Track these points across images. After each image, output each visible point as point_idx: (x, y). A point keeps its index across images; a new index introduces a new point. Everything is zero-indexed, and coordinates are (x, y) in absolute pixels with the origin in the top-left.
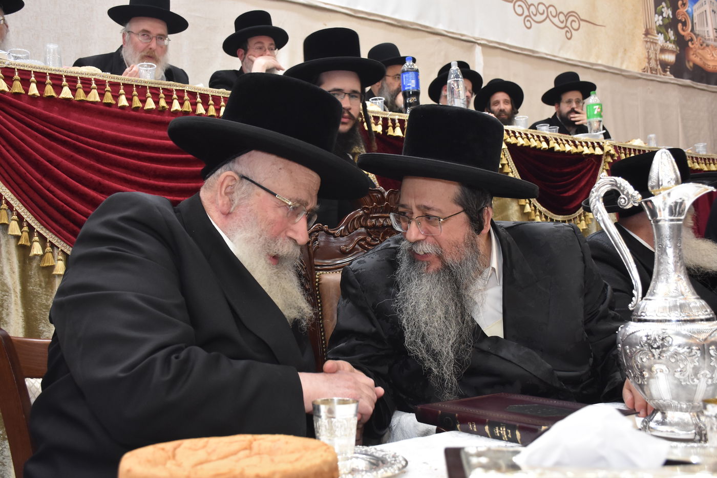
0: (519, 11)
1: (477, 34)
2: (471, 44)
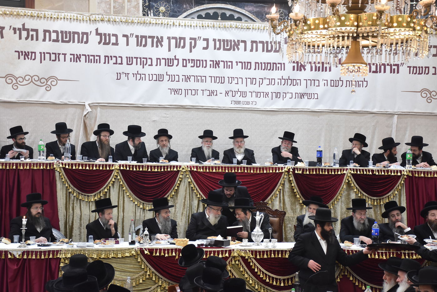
0: (424, 95)
1: (396, 110)
2: (392, 115)
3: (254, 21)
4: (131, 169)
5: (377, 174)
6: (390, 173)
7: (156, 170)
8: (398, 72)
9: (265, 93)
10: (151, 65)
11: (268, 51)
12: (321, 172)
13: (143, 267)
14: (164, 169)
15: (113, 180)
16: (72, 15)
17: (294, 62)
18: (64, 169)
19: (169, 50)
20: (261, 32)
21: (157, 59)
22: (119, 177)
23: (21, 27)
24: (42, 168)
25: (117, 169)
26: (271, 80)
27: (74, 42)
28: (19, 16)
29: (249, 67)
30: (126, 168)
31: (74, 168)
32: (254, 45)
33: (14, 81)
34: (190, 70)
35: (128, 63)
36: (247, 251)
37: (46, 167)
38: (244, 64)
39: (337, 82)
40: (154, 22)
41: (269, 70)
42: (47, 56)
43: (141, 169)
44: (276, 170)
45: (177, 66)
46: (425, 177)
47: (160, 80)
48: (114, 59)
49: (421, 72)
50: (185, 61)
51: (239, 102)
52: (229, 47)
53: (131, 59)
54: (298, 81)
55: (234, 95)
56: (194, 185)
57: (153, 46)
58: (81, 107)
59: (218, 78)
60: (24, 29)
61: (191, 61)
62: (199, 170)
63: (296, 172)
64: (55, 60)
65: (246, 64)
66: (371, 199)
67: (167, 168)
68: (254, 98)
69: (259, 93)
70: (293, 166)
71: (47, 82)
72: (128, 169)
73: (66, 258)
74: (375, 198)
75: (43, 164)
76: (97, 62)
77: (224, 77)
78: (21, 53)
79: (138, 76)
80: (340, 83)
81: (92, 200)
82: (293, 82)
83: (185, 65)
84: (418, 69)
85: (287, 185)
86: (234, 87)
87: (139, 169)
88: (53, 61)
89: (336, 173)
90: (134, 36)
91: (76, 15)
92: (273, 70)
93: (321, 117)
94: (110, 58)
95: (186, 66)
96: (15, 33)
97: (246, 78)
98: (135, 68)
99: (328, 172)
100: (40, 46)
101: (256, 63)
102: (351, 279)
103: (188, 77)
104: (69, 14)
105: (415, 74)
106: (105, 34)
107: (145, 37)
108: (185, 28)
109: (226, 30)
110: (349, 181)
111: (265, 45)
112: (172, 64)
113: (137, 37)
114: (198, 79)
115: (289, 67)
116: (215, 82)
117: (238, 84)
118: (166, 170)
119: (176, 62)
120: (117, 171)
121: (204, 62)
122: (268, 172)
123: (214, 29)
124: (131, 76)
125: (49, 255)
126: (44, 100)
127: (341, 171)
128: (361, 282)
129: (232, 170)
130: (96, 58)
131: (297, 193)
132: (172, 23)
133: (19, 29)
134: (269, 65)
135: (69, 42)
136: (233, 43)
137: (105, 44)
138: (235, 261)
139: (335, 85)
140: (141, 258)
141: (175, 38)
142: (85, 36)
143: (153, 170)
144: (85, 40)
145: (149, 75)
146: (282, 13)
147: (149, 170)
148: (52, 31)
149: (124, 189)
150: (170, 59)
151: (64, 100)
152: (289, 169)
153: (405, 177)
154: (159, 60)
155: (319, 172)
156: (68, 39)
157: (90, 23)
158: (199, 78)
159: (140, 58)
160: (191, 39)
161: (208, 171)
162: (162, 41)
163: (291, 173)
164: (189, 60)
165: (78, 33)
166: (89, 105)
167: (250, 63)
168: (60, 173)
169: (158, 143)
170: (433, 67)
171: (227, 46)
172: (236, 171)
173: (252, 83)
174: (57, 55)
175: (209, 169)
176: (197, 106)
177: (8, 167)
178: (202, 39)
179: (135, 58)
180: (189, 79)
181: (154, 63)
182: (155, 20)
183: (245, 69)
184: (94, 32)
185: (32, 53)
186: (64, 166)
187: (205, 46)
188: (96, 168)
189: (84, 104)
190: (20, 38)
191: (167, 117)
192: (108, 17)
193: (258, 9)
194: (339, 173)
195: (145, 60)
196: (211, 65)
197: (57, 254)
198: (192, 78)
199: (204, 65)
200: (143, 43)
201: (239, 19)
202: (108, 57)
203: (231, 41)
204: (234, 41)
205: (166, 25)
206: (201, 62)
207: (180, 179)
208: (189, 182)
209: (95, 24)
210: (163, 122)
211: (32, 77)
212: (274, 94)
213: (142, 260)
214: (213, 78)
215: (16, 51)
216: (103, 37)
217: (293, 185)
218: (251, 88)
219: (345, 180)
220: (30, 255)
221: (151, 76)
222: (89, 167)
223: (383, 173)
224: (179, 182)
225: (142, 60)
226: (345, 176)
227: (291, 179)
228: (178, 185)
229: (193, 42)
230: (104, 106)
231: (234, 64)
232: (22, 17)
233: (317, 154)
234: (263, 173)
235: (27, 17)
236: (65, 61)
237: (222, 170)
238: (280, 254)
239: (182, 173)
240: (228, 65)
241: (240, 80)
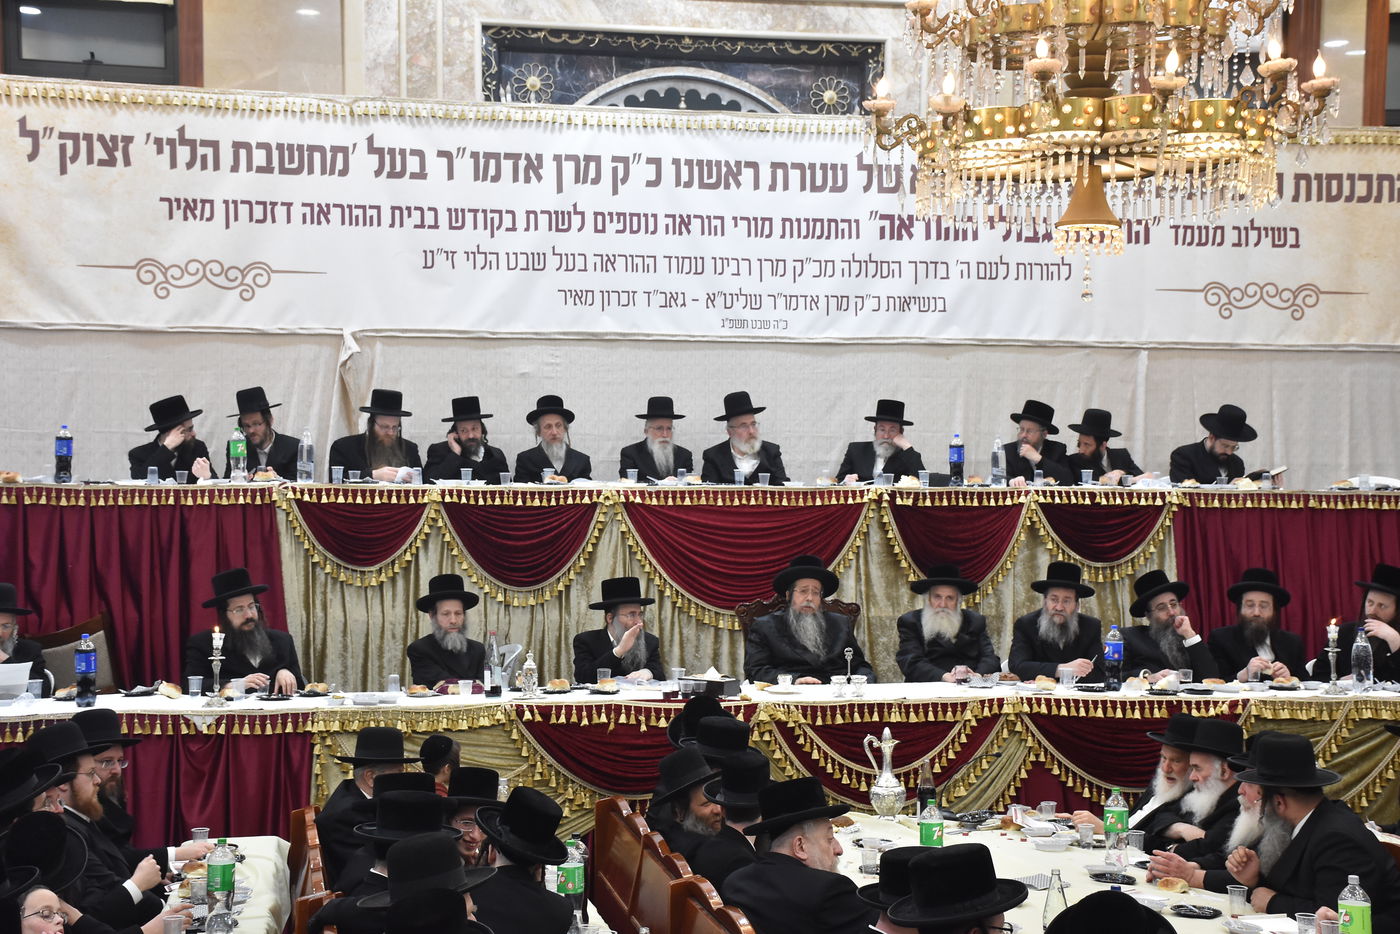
0: (1213, 299)
1: (1144, 337)
2: (1134, 350)
3: (773, 111)
4: (472, 502)
5: (1104, 502)
6: (1135, 501)
7: (537, 503)
8: (1147, 241)
9: (809, 299)
10: (513, 229)
11: (814, 188)
12: (961, 500)
13: (524, 754)
14: (557, 500)
15: (427, 530)
16: (306, 101)
17: (883, 217)
18: (299, 502)
19: (560, 189)
20: (795, 139)
21: (528, 213)
22: (440, 524)
23: (175, 135)
24: (241, 501)
25: (435, 502)
26: (823, 264)
27: (311, 171)
28: (168, 108)
29: (767, 232)
30: (459, 497)
31: (324, 500)
32: (780, 172)
33: (160, 278)
34: (613, 242)
35: (454, 224)
36: (792, 708)
37: (254, 498)
38: (753, 223)
39: (994, 266)
40: (519, 116)
41: (819, 237)
42: (243, 209)
43: (498, 502)
44: (846, 499)
45: (580, 230)
46: (1222, 509)
47: (536, 267)
48: (416, 214)
49: (1204, 240)
50: (600, 218)
51: (742, 323)
52: (713, 180)
53: (460, 214)
54: (895, 267)
55: (728, 305)
56: (635, 539)
57: (516, 179)
58: (334, 340)
59: (687, 261)
60: (184, 141)
61: (615, 218)
62: (648, 502)
63: (899, 501)
64: (263, 221)
65: (760, 223)
66: (1089, 567)
67: (566, 498)
68: (781, 312)
69: (794, 299)
70: (890, 487)
71: (244, 277)
72: (464, 500)
73: (327, 731)
74: (1099, 565)
75: (245, 491)
76: (371, 224)
77: (702, 258)
78: (175, 204)
79: (480, 259)
80: (1002, 269)
81: (374, 583)
82: (881, 268)
83: (600, 227)
84: (1196, 232)
85: (875, 537)
86: (728, 283)
87: (493, 501)
88: (258, 221)
89: (1000, 503)
90: (468, 153)
91: (315, 102)
92: (828, 237)
93: (954, 359)
94: (405, 213)
95: (603, 231)
96: (160, 151)
97: (760, 260)
98: (471, 237)
99: (980, 501)
100: (224, 185)
101: (784, 220)
102: (1056, 771)
103: (609, 259)
104: (298, 101)
105: (1190, 244)
106: (392, 151)
107: (496, 156)
108: (600, 131)
109: (705, 135)
110: (1033, 523)
111: (808, 172)
112: (566, 227)
113: (475, 155)
114: (634, 263)
115: (870, 228)
116: (680, 270)
117: (738, 274)
118: (562, 502)
119: (576, 220)
120: (435, 507)
121: (651, 220)
122: (826, 503)
123: (675, 133)
124: (460, 258)
125: (284, 725)
126: (239, 323)
127: (1012, 497)
128: (1081, 778)
129: (732, 501)
130: (370, 212)
131: (900, 557)
132: (564, 120)
133: (171, 142)
134: (818, 224)
135: (298, 171)
136: (724, 170)
137: (391, 175)
138: (762, 734)
139: (988, 276)
140: (519, 731)
141: (575, 158)
142: (340, 156)
143: (529, 503)
144: (339, 165)
145: (508, 254)
146: (844, 90)
147: (520, 503)
148: (254, 145)
149: (455, 552)
150: (563, 213)
151: (288, 324)
152: (882, 494)
153: (1175, 509)
154: (532, 216)
155: (957, 502)
156: (295, 165)
157: (353, 123)
158: (638, 261)
159: (484, 211)
160: (615, 159)
161: (670, 502)
162: (540, 166)
163: (885, 504)
164: (611, 214)
165: (321, 149)
166: (354, 335)
167: (770, 220)
168: (288, 514)
169: (538, 433)
170: (1234, 228)
171: (710, 176)
172: (744, 502)
173: (774, 273)
174: (269, 207)
175: (674, 499)
176: (634, 334)
177: (155, 499)
178: (643, 159)
179: (470, 211)
180: (612, 264)
181: (521, 223)
182: (521, 111)
183: (756, 235)
184: (363, 146)
185: (204, 202)
186: (299, 496)
187: (653, 178)
188: (381, 499)
189: (339, 332)
190: (173, 165)
191: (557, 365)
192: (398, 105)
193: (781, 81)
194: (1009, 502)
195: (496, 216)
196: (667, 226)
197: (305, 723)
198: (620, 262)
199: (651, 228)
200: (492, 171)
201: (734, 106)
202: (400, 209)
203: (718, 163)
204: (727, 164)
205: (550, 124)
206: (643, 219)
207: (600, 526)
208: (623, 533)
209: (365, 126)
210: (547, 378)
211: (204, 266)
212: (833, 302)
213: (523, 735)
214: (674, 261)
215: (162, 199)
216: (387, 158)
217: (890, 535)
218: (774, 284)
219: (1024, 519)
220: (237, 725)
221: (512, 258)
222: (364, 499)
223: (1119, 501)
224: (596, 534)
225: (490, 215)
226: (1024, 511)
227: (885, 520)
228: (594, 541)
229: (621, 166)
230: (392, 338)
231: (729, 223)
232: (177, 110)
233: (951, 455)
234: (814, 506)
235: (191, 111)
236: (289, 221)
237: (707, 499)
238: (876, 714)
239: (605, 510)
240: (713, 225)
241: (744, 265)
